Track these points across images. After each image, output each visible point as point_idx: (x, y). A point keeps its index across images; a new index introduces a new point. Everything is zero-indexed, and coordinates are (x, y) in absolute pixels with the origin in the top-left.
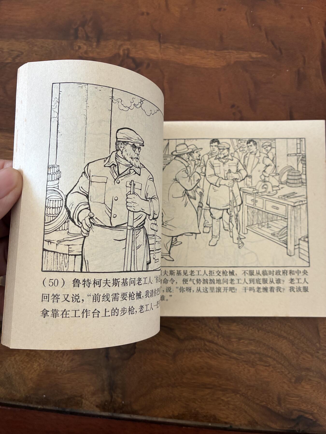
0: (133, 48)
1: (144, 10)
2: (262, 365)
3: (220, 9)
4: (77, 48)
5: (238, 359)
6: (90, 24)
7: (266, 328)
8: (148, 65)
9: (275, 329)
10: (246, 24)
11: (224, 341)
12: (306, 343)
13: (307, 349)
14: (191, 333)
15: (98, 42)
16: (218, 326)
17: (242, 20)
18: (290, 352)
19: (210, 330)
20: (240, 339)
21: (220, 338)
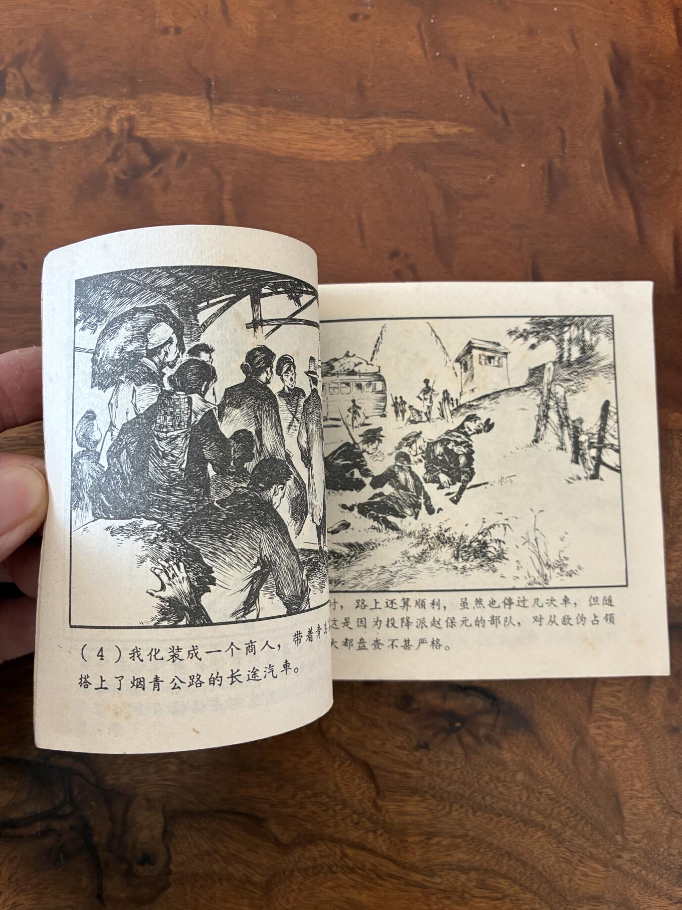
0: (143, 116)
1: (169, 21)
2: (484, 897)
3: (354, 17)
4: (4, 119)
5: (426, 887)
6: (36, 60)
7: (494, 805)
8: (182, 158)
9: (516, 805)
10: (420, 52)
11: (391, 842)
12: (591, 835)
13: (594, 851)
14: (309, 826)
15: (56, 101)
16: (375, 804)
17: (408, 43)
18: (553, 859)
19: (355, 816)
20: (430, 836)
21: (381, 835)
